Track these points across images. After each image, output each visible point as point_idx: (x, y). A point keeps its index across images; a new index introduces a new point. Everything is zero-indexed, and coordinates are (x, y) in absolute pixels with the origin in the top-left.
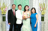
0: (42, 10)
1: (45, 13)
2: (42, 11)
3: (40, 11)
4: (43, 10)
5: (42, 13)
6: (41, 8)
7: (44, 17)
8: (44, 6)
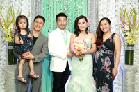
0: (129, 29)
1: (135, 39)
2: (128, 34)
3: (121, 32)
4: (130, 31)
5: (128, 40)
6: (123, 23)
7: (133, 52)
8: (135, 17)
